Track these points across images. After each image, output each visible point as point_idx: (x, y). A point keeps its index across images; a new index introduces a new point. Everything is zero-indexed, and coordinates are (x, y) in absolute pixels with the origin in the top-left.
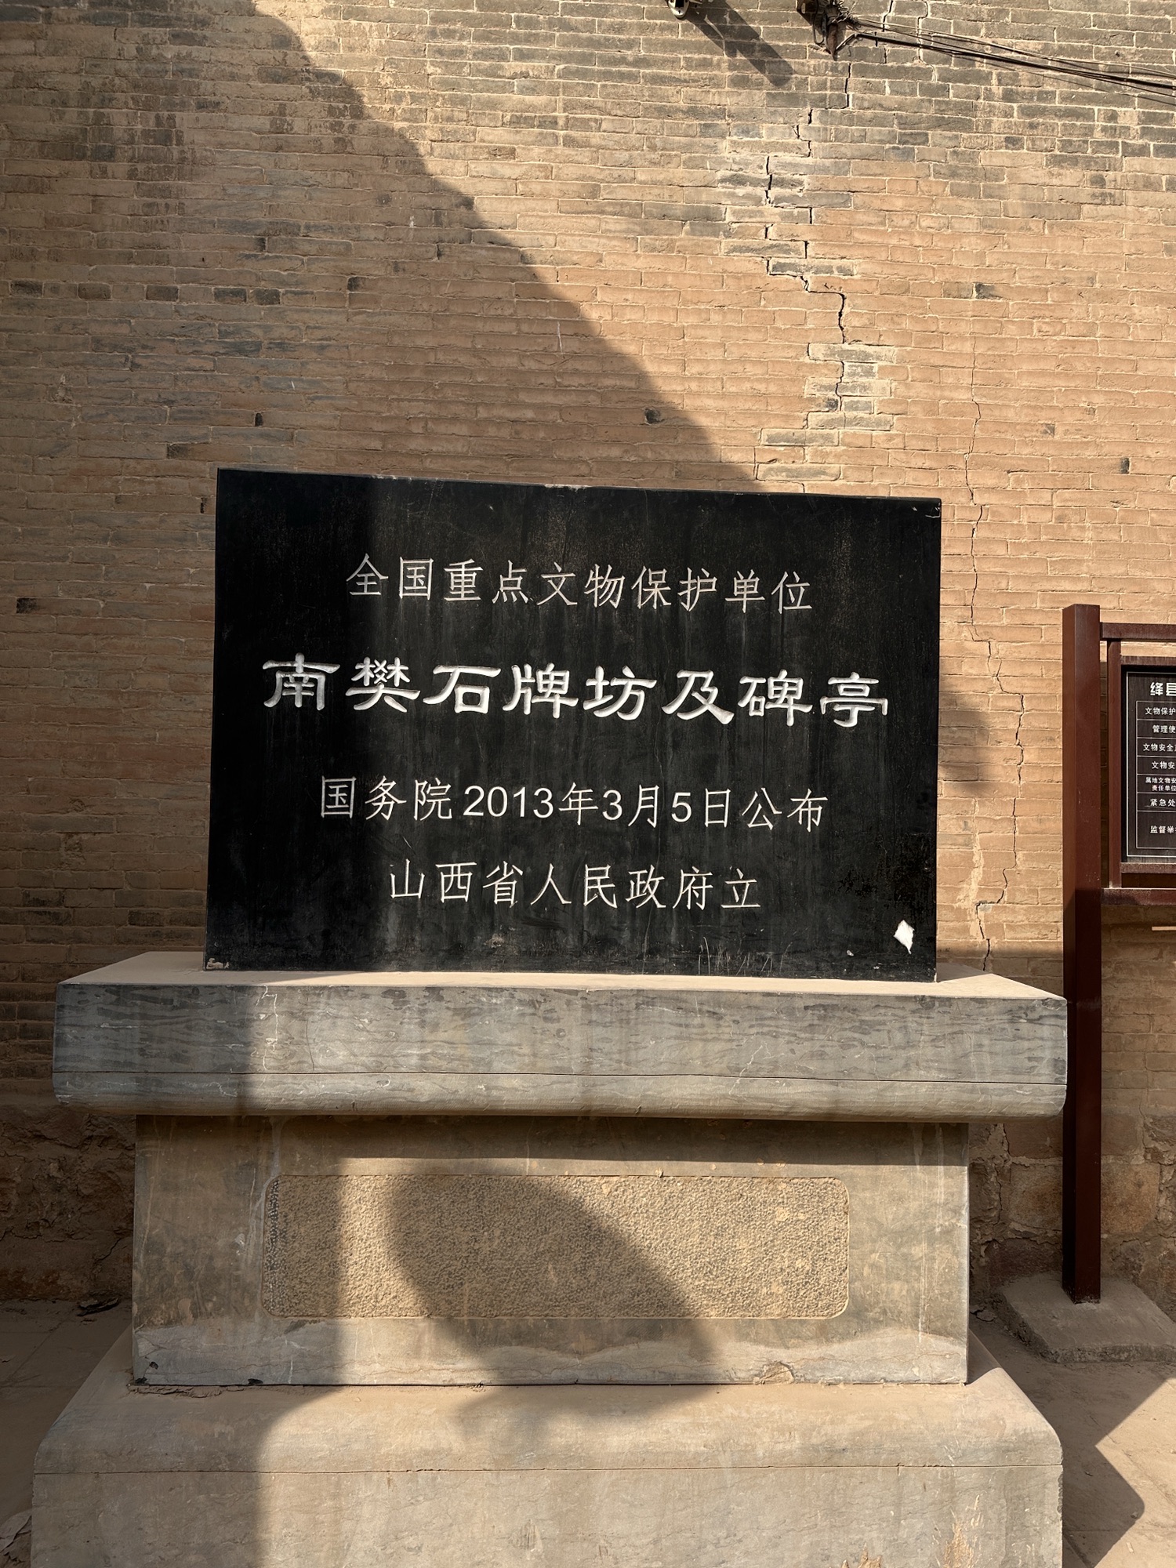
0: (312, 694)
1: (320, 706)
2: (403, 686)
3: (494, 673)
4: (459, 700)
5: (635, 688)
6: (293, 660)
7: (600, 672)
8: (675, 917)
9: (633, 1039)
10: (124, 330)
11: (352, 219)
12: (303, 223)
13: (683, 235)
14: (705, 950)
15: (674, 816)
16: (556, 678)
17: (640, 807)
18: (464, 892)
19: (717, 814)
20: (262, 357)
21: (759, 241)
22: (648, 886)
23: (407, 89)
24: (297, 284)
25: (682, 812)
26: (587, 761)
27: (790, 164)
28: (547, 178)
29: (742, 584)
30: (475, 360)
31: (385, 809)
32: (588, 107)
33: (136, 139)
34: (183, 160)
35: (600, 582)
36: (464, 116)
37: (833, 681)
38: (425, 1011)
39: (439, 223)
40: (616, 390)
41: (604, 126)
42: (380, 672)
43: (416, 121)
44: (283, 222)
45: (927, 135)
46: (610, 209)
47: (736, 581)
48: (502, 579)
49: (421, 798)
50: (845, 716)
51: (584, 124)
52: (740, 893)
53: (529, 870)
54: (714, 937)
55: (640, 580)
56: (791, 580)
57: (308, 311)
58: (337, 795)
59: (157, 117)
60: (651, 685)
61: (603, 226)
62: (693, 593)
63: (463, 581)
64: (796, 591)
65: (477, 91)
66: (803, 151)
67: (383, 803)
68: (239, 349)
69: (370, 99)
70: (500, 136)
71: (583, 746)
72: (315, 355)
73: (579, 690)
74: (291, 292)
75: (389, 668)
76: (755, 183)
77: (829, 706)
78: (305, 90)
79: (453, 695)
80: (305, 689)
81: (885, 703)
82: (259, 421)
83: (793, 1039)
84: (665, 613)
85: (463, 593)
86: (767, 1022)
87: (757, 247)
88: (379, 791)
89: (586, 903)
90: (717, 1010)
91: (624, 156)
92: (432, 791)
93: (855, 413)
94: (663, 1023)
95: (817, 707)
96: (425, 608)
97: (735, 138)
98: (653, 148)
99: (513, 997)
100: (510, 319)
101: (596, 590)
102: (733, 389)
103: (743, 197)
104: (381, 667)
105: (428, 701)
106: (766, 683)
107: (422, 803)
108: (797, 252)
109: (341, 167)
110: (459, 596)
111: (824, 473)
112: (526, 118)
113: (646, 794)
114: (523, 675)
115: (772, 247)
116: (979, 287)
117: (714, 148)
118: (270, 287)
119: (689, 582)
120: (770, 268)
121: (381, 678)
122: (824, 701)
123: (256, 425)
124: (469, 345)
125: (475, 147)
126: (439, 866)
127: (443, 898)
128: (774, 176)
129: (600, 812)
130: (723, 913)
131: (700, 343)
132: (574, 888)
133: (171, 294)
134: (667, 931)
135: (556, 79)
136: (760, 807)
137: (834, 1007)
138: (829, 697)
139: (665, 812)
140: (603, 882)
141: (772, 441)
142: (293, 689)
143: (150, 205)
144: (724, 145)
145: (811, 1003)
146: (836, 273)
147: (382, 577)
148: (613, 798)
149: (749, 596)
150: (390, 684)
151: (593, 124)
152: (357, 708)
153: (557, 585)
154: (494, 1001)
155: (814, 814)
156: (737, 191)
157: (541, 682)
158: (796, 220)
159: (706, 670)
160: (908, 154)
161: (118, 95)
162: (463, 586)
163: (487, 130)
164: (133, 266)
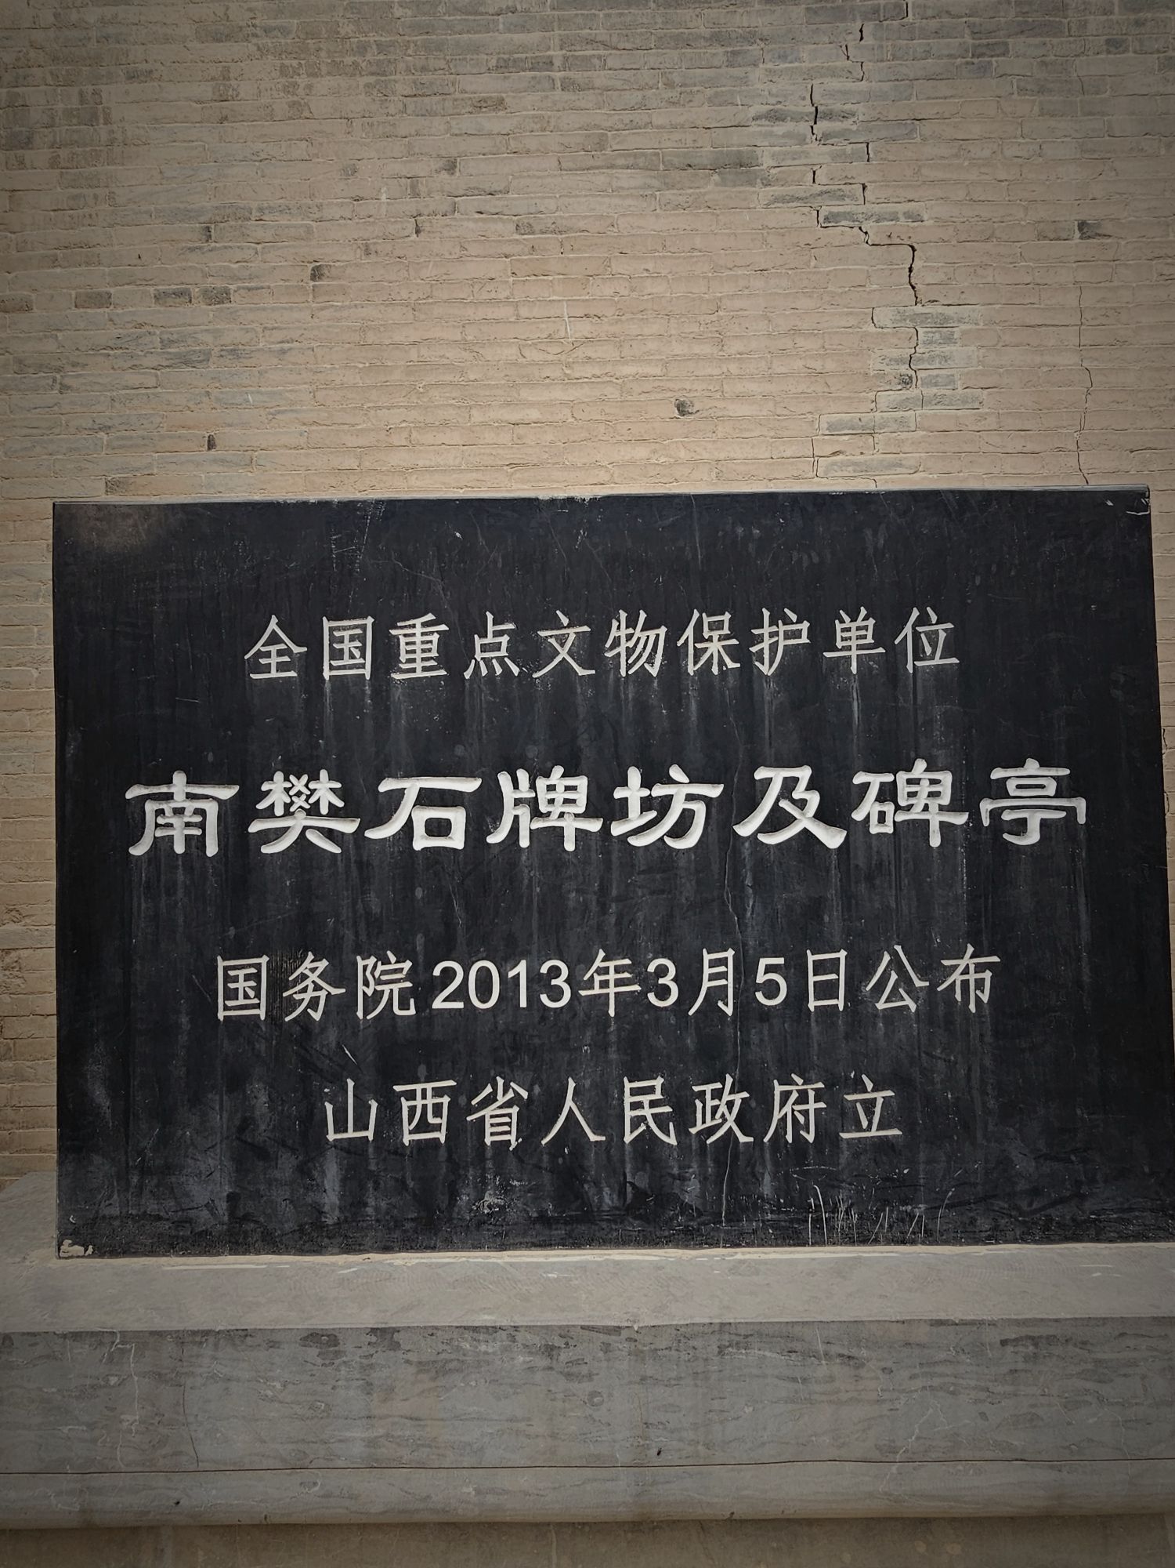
0: (198, 832)
1: (212, 849)
2: (334, 812)
3: (470, 785)
4: (419, 829)
5: (690, 798)
6: (170, 782)
7: (634, 776)
8: (768, 1156)
9: (716, 1404)
10: (50, 346)
11: (312, 196)
12: (254, 205)
13: (710, 187)
14: (817, 1206)
15: (759, 996)
16: (568, 788)
17: (706, 984)
18: (438, 1128)
19: (827, 990)
20: (212, 368)
21: (806, 188)
22: (723, 1109)
23: (372, 37)
24: (251, 279)
25: (771, 989)
26: (620, 916)
27: (840, 92)
28: (544, 130)
29: (849, 630)
30: (466, 355)
31: (314, 1003)
32: (591, 42)
33: (57, 120)
34: (112, 142)
35: (629, 637)
36: (442, 64)
37: (997, 774)
38: (371, 1366)
39: (416, 195)
40: (638, 378)
41: (610, 64)
42: (299, 794)
43: (384, 74)
44: (231, 206)
45: (1006, 44)
46: (621, 162)
47: (838, 626)
48: (478, 642)
49: (366, 983)
50: (1020, 826)
51: (586, 63)
52: (870, 1114)
53: (537, 1089)
54: (831, 1183)
55: (689, 632)
56: (923, 620)
57: (264, 309)
58: (241, 985)
59: (81, 94)
60: (714, 791)
61: (615, 184)
62: (774, 647)
63: (418, 647)
64: (933, 638)
65: (455, 33)
66: (855, 74)
67: (310, 994)
68: (186, 361)
69: (329, 51)
70: (485, 85)
71: (614, 892)
72: (275, 361)
73: (604, 806)
74: (243, 288)
75: (312, 786)
76: (797, 118)
77: (995, 814)
78: (252, 48)
79: (410, 822)
80: (188, 825)
81: (1081, 805)
82: (211, 445)
83: (983, 1395)
84: (731, 681)
85: (418, 665)
86: (939, 1369)
87: (802, 195)
88: (304, 977)
89: (628, 1138)
90: (854, 1352)
91: (635, 97)
92: (383, 973)
93: (934, 390)
94: (765, 1376)
95: (975, 815)
96: (364, 691)
97: (770, 66)
98: (670, 85)
99: (513, 1339)
100: (507, 301)
101: (622, 649)
102: (783, 370)
103: (784, 136)
104: (299, 784)
105: (373, 834)
106: (895, 782)
107: (370, 992)
108: (853, 197)
109: (298, 136)
110: (413, 670)
111: (900, 465)
112: (515, 61)
113: (714, 964)
114: (516, 786)
115: (821, 194)
116: (1082, 225)
117: (744, 81)
118: (219, 284)
119: (766, 630)
120: (821, 219)
121: (300, 802)
122: (986, 806)
123: (209, 449)
124: (459, 337)
125: (456, 100)
126: (398, 1088)
127: (407, 1139)
128: (820, 109)
129: (643, 994)
130: (844, 1146)
131: (738, 317)
132: (607, 1115)
133: (104, 300)
134: (757, 1180)
135: (549, 12)
136: (894, 977)
137: (1051, 1340)
138: (994, 798)
139: (746, 990)
140: (653, 1104)
141: (834, 430)
142: (170, 826)
143: (75, 197)
144: (757, 74)
145: (1011, 1333)
146: (902, 219)
147: (296, 650)
148: (662, 971)
149: (860, 647)
150: (313, 810)
151: (596, 61)
152: (266, 850)
153: (562, 645)
154: (483, 1348)
155: (980, 984)
156: (775, 129)
157: (543, 796)
158: (849, 159)
159: (798, 764)
160: (984, 70)
161: (35, 70)
162: (418, 656)
163: (469, 78)
164: (58, 270)
